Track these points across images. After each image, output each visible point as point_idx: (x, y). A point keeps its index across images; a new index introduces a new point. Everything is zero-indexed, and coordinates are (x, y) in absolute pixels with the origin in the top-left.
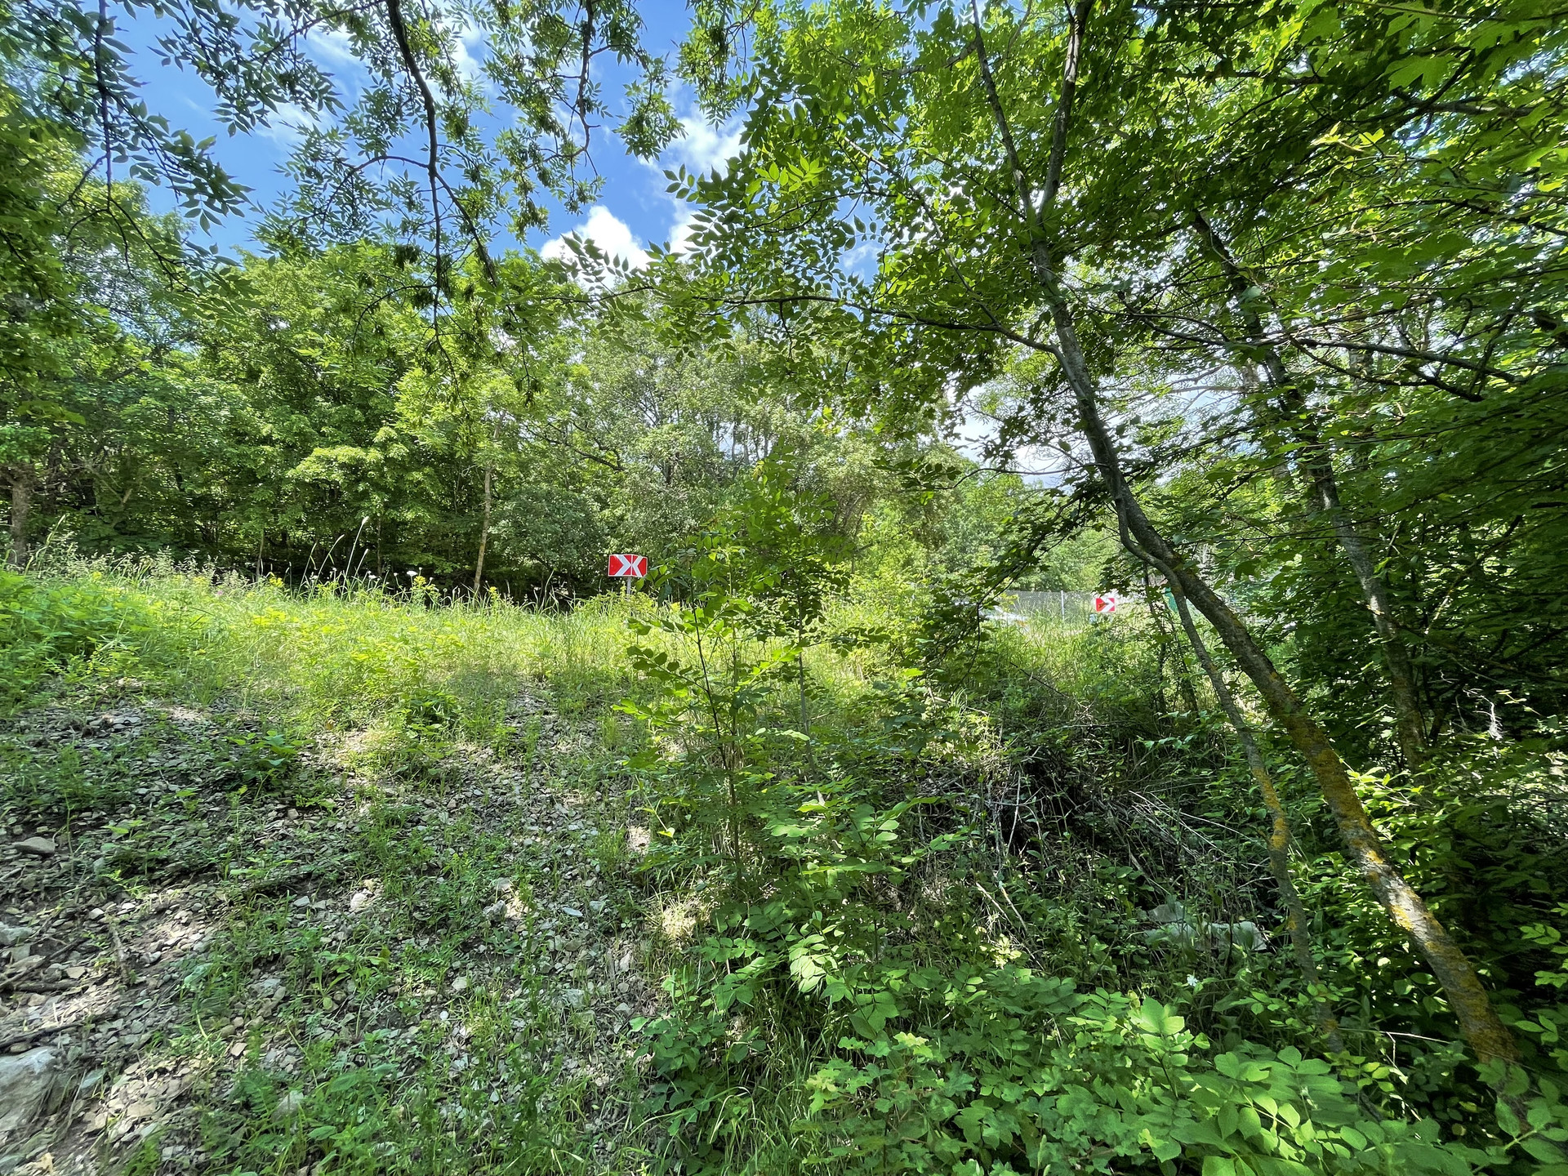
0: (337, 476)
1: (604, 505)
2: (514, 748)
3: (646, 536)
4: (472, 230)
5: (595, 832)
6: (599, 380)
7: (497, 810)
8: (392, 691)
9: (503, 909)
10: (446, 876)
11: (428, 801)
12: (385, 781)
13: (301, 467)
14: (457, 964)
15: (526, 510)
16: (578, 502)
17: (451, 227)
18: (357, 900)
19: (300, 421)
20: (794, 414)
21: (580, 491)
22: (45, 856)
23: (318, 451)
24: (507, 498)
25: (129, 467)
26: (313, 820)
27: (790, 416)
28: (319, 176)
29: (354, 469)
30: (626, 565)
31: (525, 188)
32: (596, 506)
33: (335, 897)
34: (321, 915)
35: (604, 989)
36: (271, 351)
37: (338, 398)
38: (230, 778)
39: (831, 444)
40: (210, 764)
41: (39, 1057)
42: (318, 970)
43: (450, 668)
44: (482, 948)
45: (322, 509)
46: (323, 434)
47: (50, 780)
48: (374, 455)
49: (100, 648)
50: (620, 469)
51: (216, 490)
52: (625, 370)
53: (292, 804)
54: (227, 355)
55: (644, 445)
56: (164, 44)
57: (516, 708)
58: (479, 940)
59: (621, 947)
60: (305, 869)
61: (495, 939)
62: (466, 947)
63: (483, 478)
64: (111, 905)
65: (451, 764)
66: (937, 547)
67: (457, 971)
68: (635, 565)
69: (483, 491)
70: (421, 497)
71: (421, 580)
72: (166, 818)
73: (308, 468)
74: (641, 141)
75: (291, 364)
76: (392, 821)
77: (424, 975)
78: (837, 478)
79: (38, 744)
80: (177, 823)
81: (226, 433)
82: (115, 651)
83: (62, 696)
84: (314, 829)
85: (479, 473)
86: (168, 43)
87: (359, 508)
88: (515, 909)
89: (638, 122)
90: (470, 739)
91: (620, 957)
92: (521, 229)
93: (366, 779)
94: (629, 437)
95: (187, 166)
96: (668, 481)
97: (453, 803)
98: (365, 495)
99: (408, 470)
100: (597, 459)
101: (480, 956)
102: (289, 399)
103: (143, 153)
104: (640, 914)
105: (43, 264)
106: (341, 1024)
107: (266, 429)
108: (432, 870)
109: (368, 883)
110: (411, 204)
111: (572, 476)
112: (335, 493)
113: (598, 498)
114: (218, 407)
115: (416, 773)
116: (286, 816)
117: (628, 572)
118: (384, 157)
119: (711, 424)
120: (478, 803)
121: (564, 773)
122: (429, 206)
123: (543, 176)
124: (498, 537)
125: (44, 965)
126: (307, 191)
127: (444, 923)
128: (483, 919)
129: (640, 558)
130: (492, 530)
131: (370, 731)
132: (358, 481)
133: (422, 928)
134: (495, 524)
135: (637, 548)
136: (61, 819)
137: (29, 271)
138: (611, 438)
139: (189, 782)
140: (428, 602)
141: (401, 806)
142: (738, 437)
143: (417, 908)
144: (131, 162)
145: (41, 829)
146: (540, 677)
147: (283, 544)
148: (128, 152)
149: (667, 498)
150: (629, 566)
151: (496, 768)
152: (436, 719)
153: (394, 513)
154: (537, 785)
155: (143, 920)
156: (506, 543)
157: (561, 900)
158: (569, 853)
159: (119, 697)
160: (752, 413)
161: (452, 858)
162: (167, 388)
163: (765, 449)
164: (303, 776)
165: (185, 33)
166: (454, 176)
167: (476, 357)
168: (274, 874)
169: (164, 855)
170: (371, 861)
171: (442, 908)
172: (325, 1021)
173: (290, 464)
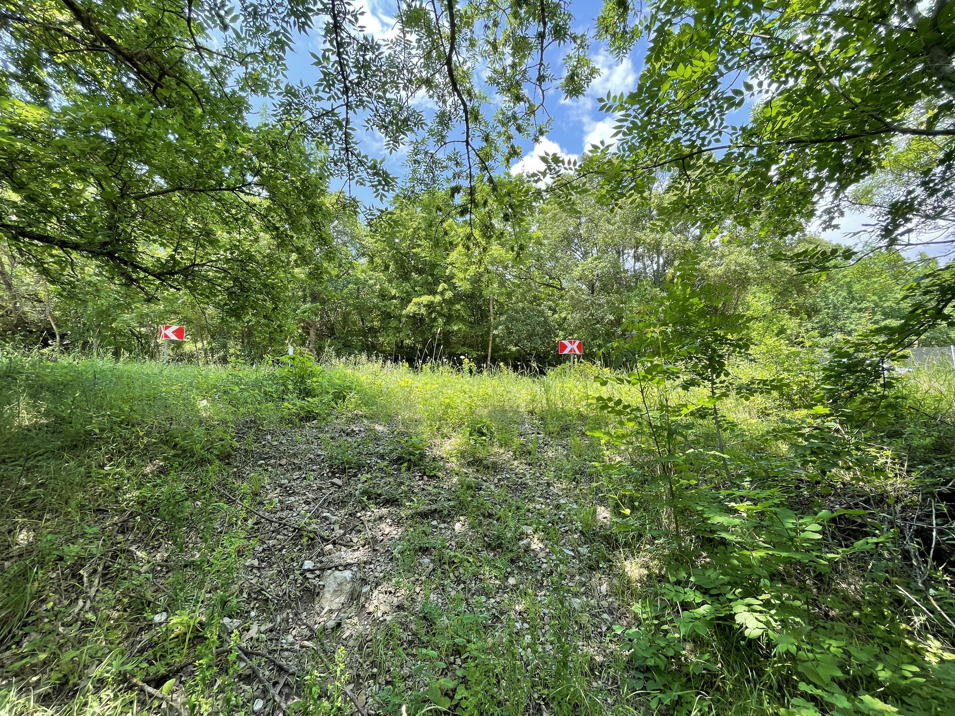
0: (423, 311)
1: (555, 312)
2: (524, 453)
3: (580, 328)
4: (486, 168)
5: (575, 506)
6: (548, 238)
7: (518, 487)
8: (461, 419)
9: (529, 544)
10: (497, 520)
11: (484, 478)
12: (462, 466)
13: (408, 309)
14: (509, 570)
15: (511, 319)
16: (539, 312)
17: (476, 171)
18: (458, 526)
19: (407, 286)
20: (679, 236)
21: (539, 305)
22: (340, 487)
23: (415, 300)
24: (501, 314)
25: (346, 316)
26: (433, 483)
27: (675, 238)
28: (419, 163)
29: (430, 306)
30: (569, 347)
31: (509, 138)
32: (550, 313)
33: (448, 523)
34: (443, 531)
35: (593, 602)
36: (393, 255)
37: (420, 272)
38: (399, 458)
39: (711, 252)
40: (392, 451)
41: (348, 574)
42: (446, 559)
43: (485, 407)
44: (521, 564)
45: (417, 328)
46: (416, 291)
47: (338, 454)
48: (438, 298)
49: (348, 397)
50: (562, 289)
51: (375, 323)
52: (562, 230)
53: (424, 474)
54: (377, 260)
55: (577, 272)
56: (367, 122)
57: (522, 430)
58: (519, 558)
59: (600, 579)
60: (434, 507)
61: (527, 559)
62: (512, 561)
63: (489, 304)
64: (363, 512)
65: (492, 459)
66: (810, 317)
67: (509, 573)
68: (575, 346)
69: (489, 311)
70: (460, 319)
71: (467, 360)
72: (378, 475)
73: (411, 309)
74: (574, 89)
75: (401, 259)
76: (469, 487)
77: (495, 572)
78: (716, 275)
79: (332, 438)
80: (382, 478)
81: (378, 296)
82: (353, 398)
83: (337, 418)
84: (435, 487)
85: (487, 302)
86: (368, 121)
87: (433, 326)
88: (536, 545)
89: (571, 78)
90: (501, 446)
91: (601, 585)
92: (508, 162)
93: (454, 464)
94: (567, 269)
95: (374, 174)
96: (593, 293)
97: (496, 481)
98: (435, 320)
99: (453, 304)
100: (548, 285)
101: (520, 567)
102: (401, 276)
103: (360, 173)
104: (609, 561)
105: (325, 232)
106: (459, 588)
107: (393, 292)
108: (490, 516)
109: (462, 518)
110: (457, 164)
111: (535, 297)
112: (422, 320)
113: (550, 309)
114: (376, 284)
115: (476, 463)
116: (422, 479)
117: (571, 351)
118: (445, 143)
119: (618, 252)
120: (509, 482)
121: (553, 469)
122: (466, 162)
123: (519, 129)
124: (498, 336)
125: (344, 534)
126: (414, 171)
127: (500, 546)
128: (520, 548)
129: (578, 342)
130: (496, 332)
131: (453, 439)
132: (431, 313)
133: (489, 546)
134: (496, 328)
135: (576, 335)
136: (343, 471)
137: (320, 237)
138: (556, 272)
139: (384, 459)
140: (471, 372)
141: (471, 479)
142: (637, 258)
143: (486, 536)
144: (356, 179)
145: (337, 475)
146: (532, 413)
147: (402, 347)
148: (355, 175)
149: (593, 303)
150: (571, 347)
151: (516, 463)
152: (483, 434)
153: (448, 328)
154: (538, 475)
155: (375, 521)
156: (502, 339)
157: (561, 543)
158: (562, 516)
159: (356, 418)
160: (648, 241)
161: (499, 511)
162: (357, 279)
163: (658, 262)
164: (427, 460)
165: (373, 114)
166: (477, 143)
167: (490, 237)
168: (422, 508)
169: (379, 492)
170: (461, 508)
171: (498, 538)
172: (452, 585)
173: (403, 308)
